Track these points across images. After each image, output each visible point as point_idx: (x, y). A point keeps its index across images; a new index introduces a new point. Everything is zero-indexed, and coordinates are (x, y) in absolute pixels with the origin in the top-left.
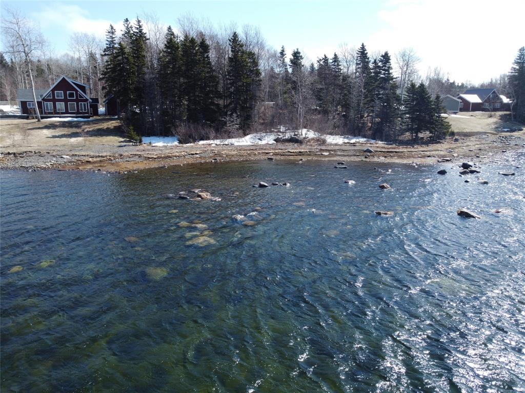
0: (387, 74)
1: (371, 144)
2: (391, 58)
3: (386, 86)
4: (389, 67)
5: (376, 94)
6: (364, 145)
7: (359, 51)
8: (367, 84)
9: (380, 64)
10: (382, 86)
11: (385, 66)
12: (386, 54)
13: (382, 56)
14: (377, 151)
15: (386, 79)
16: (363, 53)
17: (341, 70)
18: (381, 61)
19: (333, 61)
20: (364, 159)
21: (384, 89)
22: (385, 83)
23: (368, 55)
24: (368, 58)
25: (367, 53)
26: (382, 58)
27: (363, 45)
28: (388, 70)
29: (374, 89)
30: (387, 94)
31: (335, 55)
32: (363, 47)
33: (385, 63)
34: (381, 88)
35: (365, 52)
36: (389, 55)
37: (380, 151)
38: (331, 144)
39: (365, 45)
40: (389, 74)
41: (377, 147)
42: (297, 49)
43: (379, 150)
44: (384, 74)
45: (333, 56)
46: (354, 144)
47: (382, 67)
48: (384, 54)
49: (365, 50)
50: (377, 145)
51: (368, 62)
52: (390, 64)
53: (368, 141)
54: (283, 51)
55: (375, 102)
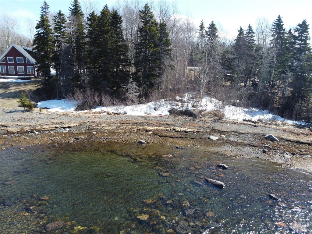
0: (303, 44)
1: (276, 125)
2: (309, 27)
3: (301, 58)
4: (306, 37)
5: (290, 66)
6: (267, 125)
7: (275, 23)
8: (279, 55)
9: (296, 34)
10: (297, 57)
11: (302, 36)
12: (304, 23)
13: (299, 25)
14: (282, 139)
15: (302, 50)
16: (279, 25)
17: (255, 41)
18: (297, 30)
19: (247, 33)
20: (261, 156)
21: (299, 60)
22: (301, 54)
23: (284, 27)
24: (284, 30)
25: (283, 25)
26: (299, 27)
27: (279, 17)
28: (305, 41)
29: (287, 60)
30: (301, 66)
31: (250, 27)
32: (279, 19)
33: (302, 33)
34: (295, 59)
35: (282, 24)
36: (307, 24)
37: (287, 140)
38: (228, 122)
39: (281, 16)
40: (306, 44)
41: (284, 131)
42: (213, 22)
43: (285, 136)
44: (300, 44)
45: (247, 28)
46: (255, 124)
47: (299, 36)
48: (301, 23)
49: (282, 22)
50: (285, 127)
51: (283, 34)
52: (308, 34)
53: (274, 119)
54: (202, 24)
55: (286, 75)
